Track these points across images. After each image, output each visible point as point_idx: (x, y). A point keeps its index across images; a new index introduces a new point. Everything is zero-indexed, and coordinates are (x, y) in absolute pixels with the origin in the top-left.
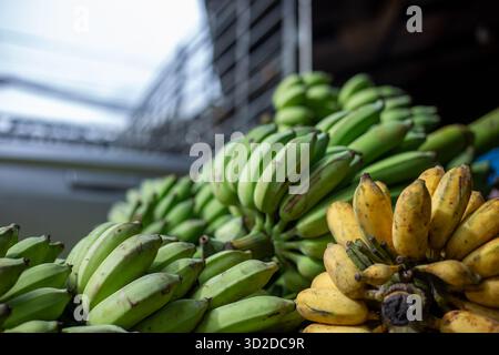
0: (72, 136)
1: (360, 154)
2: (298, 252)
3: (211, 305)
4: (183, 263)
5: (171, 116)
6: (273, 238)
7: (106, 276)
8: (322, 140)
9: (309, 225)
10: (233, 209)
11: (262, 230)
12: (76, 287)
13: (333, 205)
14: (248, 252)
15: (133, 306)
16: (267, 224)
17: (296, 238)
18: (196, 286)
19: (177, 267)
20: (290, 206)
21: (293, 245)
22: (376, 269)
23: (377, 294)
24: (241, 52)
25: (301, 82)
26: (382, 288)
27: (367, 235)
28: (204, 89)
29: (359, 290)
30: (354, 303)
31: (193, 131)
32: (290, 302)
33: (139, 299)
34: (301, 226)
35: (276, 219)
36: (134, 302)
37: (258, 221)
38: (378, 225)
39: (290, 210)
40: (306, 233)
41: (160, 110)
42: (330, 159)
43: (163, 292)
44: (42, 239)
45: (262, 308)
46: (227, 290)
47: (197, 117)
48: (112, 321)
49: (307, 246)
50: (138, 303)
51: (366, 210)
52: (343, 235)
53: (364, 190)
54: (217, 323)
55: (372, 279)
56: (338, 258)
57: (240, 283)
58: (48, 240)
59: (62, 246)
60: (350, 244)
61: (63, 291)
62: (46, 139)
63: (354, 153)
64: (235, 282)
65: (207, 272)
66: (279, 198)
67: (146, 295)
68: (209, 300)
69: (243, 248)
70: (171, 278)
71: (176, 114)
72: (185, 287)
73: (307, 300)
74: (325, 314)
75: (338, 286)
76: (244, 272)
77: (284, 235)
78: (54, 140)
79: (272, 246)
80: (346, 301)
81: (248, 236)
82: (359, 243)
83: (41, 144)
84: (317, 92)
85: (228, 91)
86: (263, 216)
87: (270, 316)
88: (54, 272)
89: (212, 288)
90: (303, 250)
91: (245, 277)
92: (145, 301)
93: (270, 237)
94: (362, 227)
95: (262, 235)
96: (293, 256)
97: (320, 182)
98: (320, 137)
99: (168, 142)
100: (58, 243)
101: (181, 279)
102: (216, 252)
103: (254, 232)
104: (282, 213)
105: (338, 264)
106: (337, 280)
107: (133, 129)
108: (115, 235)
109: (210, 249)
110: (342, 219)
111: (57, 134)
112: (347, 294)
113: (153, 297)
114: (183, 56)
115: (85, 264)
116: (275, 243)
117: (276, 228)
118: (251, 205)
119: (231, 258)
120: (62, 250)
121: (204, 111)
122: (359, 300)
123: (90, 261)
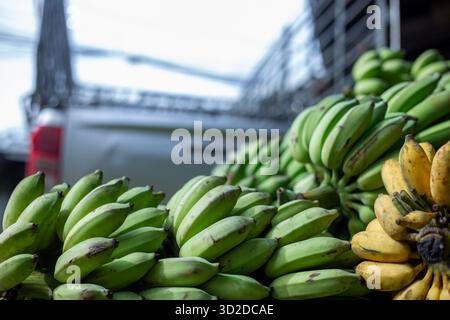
0: (191, 106)
1: (416, 119)
2: (359, 202)
3: (280, 243)
4: (258, 209)
5: (279, 88)
6: (339, 190)
7: (194, 219)
8: (380, 108)
9: (368, 179)
10: (308, 166)
11: (330, 184)
12: (172, 226)
13: (387, 162)
14: (316, 201)
15: (215, 242)
16: (334, 178)
17: (357, 191)
18: (269, 227)
19: (253, 212)
20: (351, 163)
21: (355, 196)
22: (415, 216)
23: (417, 237)
24: (338, 30)
25: (377, 57)
26: (421, 231)
27: (409, 187)
28: (308, 62)
29: (402, 233)
30: (398, 244)
31: (297, 101)
32: (346, 242)
33: (220, 236)
34: (362, 180)
35: (340, 175)
36: (216, 239)
37: (326, 176)
38: (419, 179)
39: (351, 167)
40: (365, 186)
41: (268, 82)
42: (385, 124)
43: (240, 231)
44: (147, 188)
45: (321, 247)
46: (294, 232)
47: (301, 89)
48: (198, 254)
49: (366, 197)
50: (219, 240)
51: (409, 166)
52: (394, 188)
53: (407, 149)
54: (284, 258)
55: (411, 223)
56: (386, 206)
57: (304, 226)
58: (151, 190)
59: (163, 195)
60: (396, 194)
61: (161, 229)
62: (171, 110)
63: (408, 118)
64: (301, 225)
65: (279, 217)
66: (341, 157)
67: (225, 234)
68: (279, 240)
69: (312, 198)
70: (246, 221)
71: (283, 85)
72: (260, 229)
73: (360, 241)
74: (374, 252)
75: (385, 229)
76: (308, 218)
77: (348, 188)
78: (176, 110)
79: (338, 197)
80: (392, 242)
81: (317, 189)
82: (403, 194)
83: (165, 114)
84: (391, 66)
85: (328, 63)
86: (330, 172)
87: (328, 253)
88: (155, 215)
89: (281, 230)
90: (363, 201)
91: (309, 221)
92: (225, 238)
93: (336, 189)
94: (406, 180)
95: (330, 188)
96: (355, 206)
97: (377, 142)
98: (377, 105)
99: (275, 111)
100: (160, 192)
101: (255, 221)
102: (289, 201)
103: (323, 184)
104: (345, 169)
105: (385, 211)
106: (384, 224)
107: (245, 99)
108: (204, 186)
109: (285, 199)
110: (392, 174)
111: (179, 105)
112: (393, 237)
113: (231, 235)
114: (288, 34)
115: (179, 209)
116: (341, 194)
117: (341, 182)
118: (320, 162)
119: (300, 206)
120: (163, 198)
121: (307, 83)
122: (403, 241)
123: (183, 206)
